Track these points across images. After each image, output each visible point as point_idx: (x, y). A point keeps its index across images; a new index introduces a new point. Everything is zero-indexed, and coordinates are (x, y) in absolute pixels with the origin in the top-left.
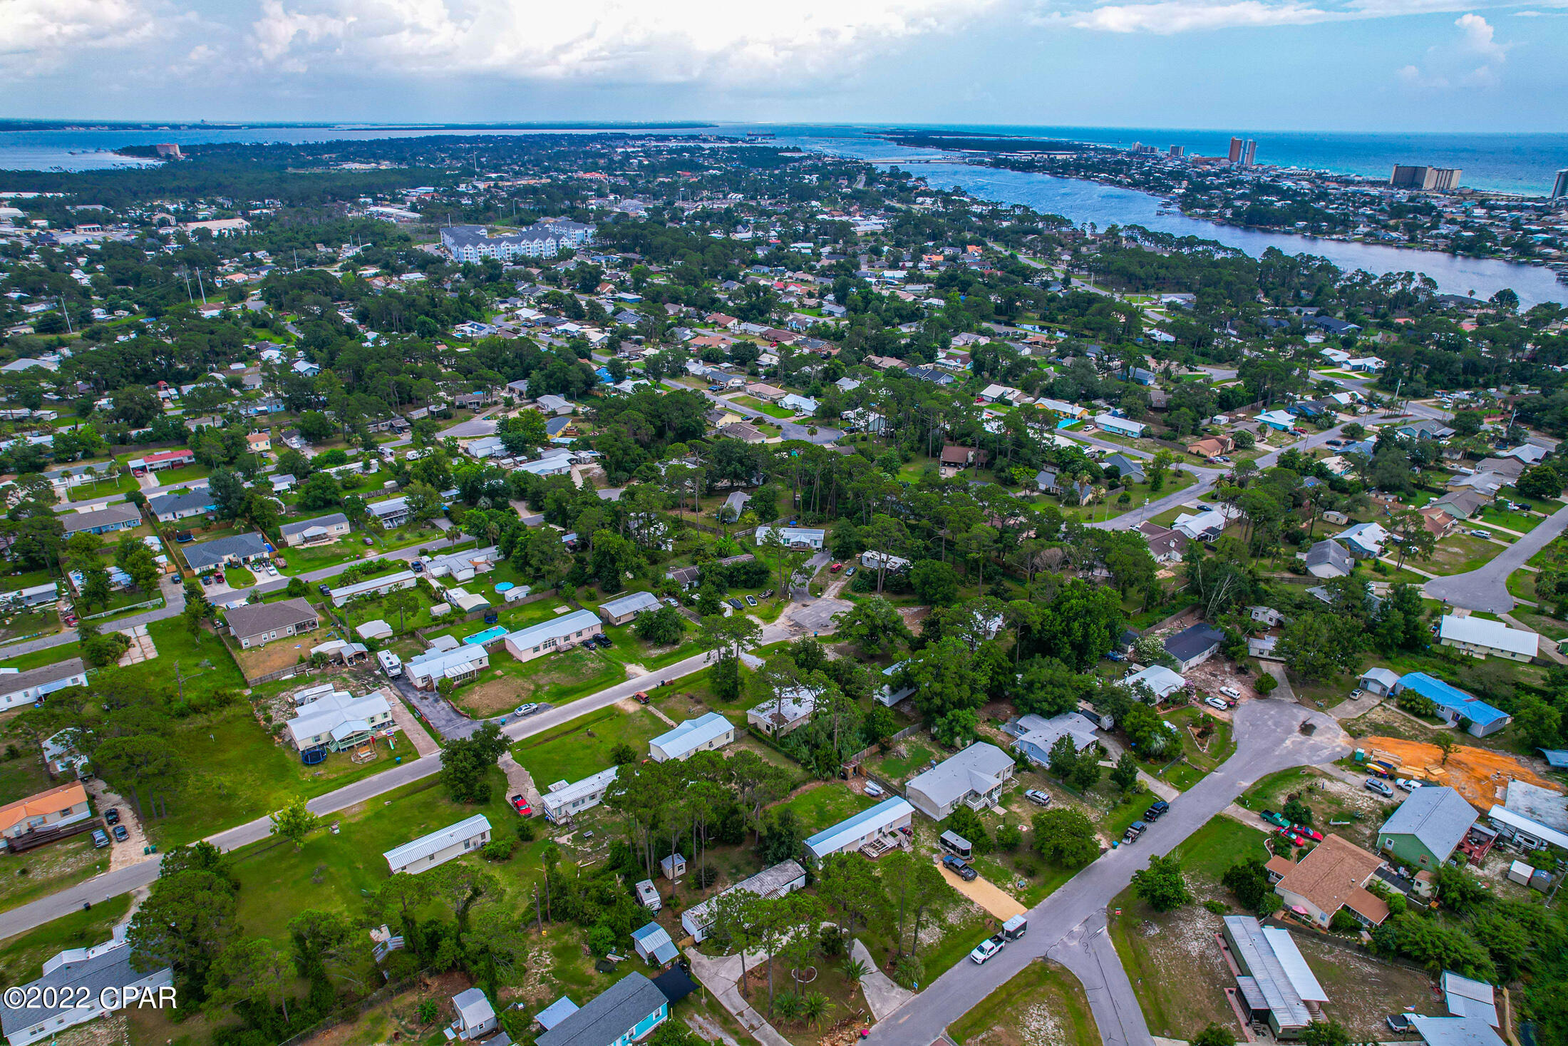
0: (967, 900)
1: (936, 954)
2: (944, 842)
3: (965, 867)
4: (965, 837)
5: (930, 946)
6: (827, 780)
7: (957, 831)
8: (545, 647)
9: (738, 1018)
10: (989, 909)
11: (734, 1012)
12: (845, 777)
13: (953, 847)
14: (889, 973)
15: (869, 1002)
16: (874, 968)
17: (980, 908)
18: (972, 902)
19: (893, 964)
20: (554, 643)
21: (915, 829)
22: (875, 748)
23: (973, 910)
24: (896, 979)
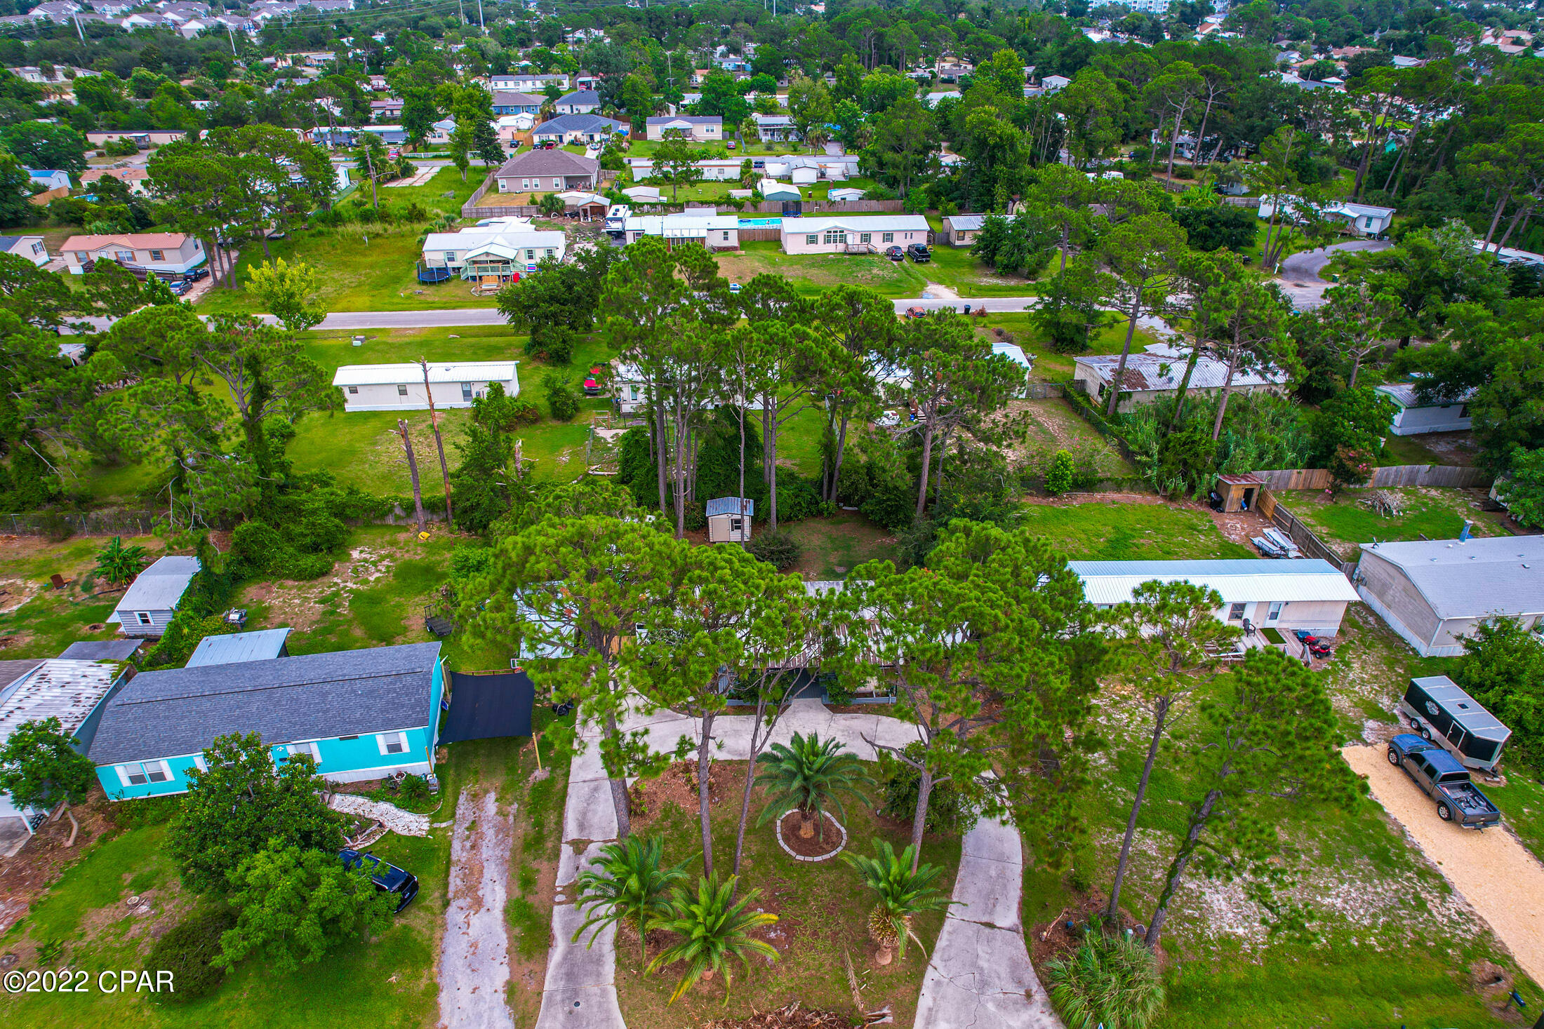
0: (1428, 873)
1: (1237, 974)
2: (1417, 698)
3: (1459, 779)
4: (1496, 710)
5: (1226, 941)
6: (1172, 498)
7: (1474, 687)
8: (827, 240)
9: (566, 851)
10: (1501, 933)
11: (571, 831)
12: (1217, 504)
13: (1443, 721)
14: (1039, 954)
15: (925, 1002)
16: (1008, 916)
17: (1468, 917)
18: (1445, 889)
19: (1073, 933)
20: (843, 240)
21: (1341, 650)
22: (1320, 478)
23: (1440, 911)
24: (1048, 982)
